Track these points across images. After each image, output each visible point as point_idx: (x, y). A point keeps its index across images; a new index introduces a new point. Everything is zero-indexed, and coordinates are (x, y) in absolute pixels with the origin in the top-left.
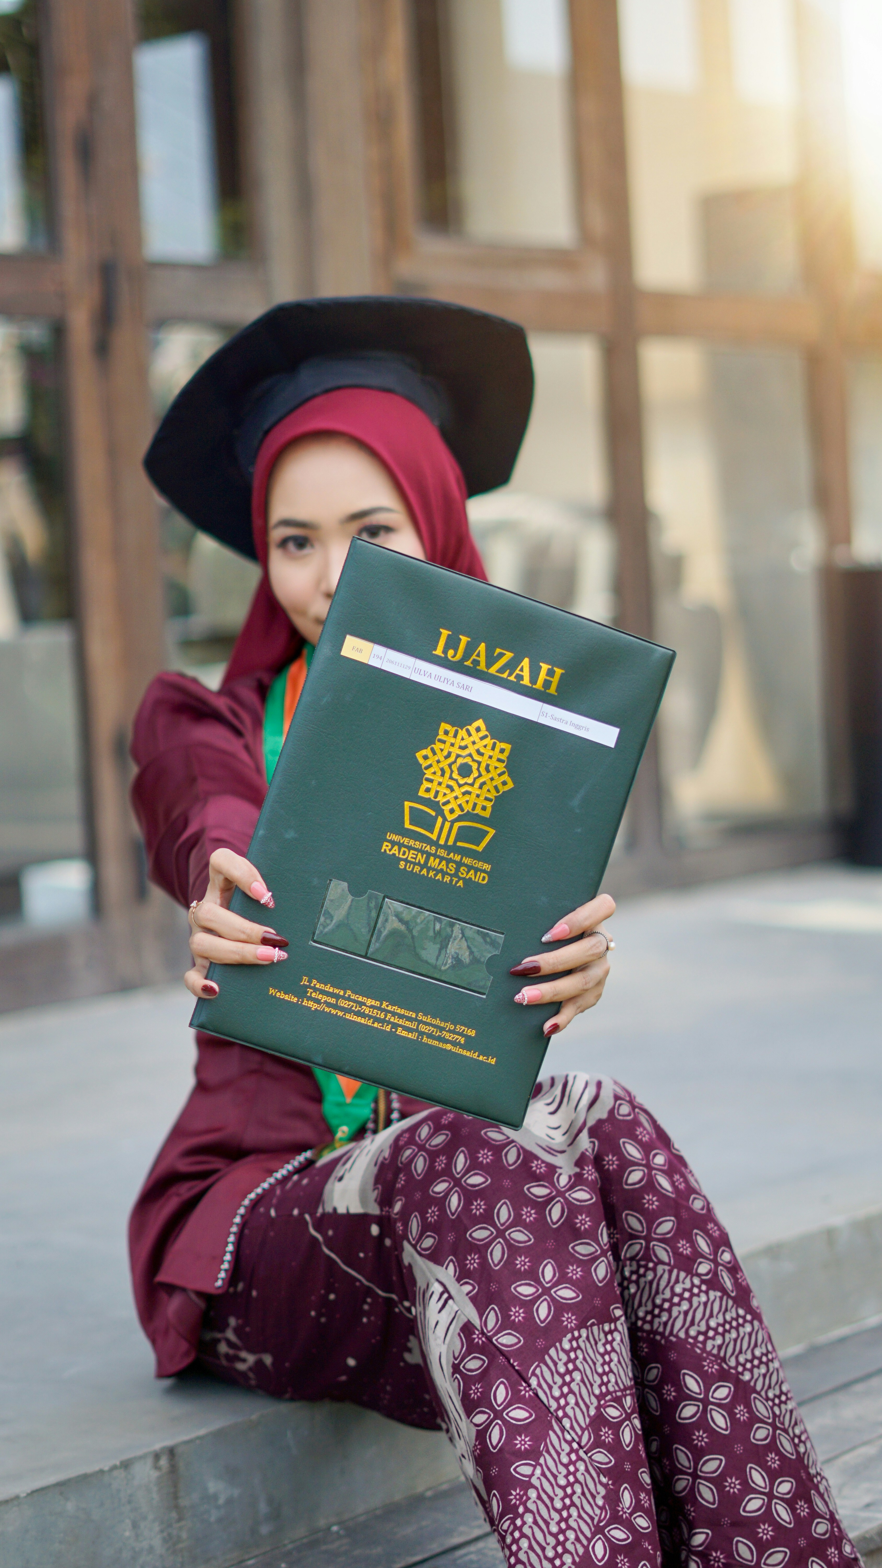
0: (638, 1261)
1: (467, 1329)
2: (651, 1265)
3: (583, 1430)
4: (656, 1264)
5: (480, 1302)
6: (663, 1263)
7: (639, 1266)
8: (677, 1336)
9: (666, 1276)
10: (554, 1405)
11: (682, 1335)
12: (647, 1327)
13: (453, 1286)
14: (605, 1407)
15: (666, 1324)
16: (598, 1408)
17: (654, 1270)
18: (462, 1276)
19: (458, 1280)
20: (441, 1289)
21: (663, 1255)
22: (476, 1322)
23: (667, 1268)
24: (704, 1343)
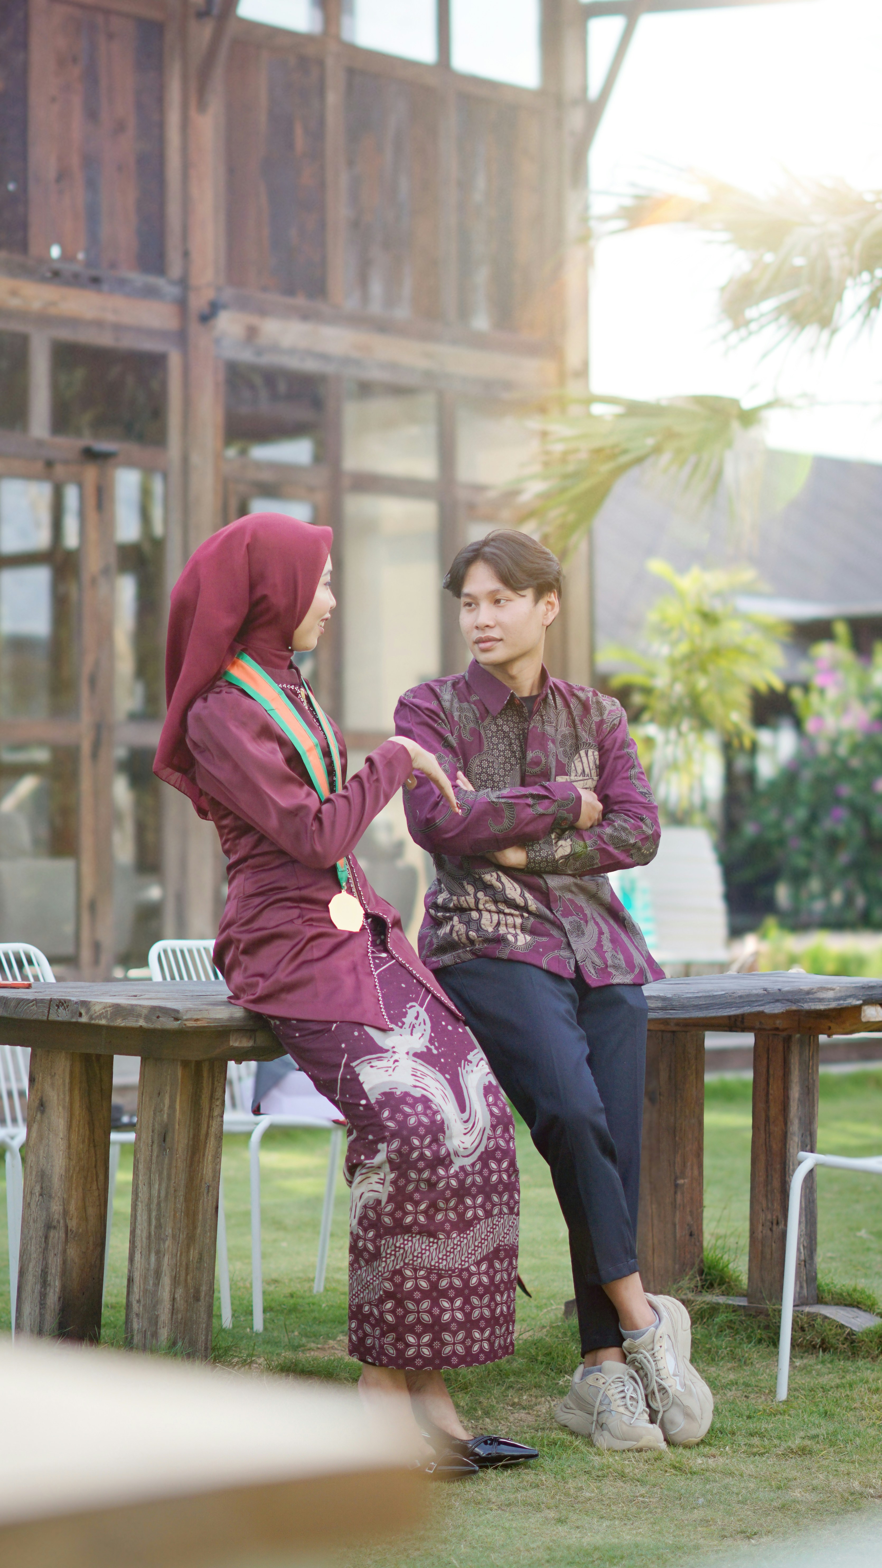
1: (379, 1202)
3: (388, 1271)
5: (391, 1198)
10: (384, 1255)
13: (387, 1183)
14: (406, 1269)
16: (401, 1267)
18: (394, 1182)
19: (391, 1182)
20: (382, 1177)
22: (383, 1204)
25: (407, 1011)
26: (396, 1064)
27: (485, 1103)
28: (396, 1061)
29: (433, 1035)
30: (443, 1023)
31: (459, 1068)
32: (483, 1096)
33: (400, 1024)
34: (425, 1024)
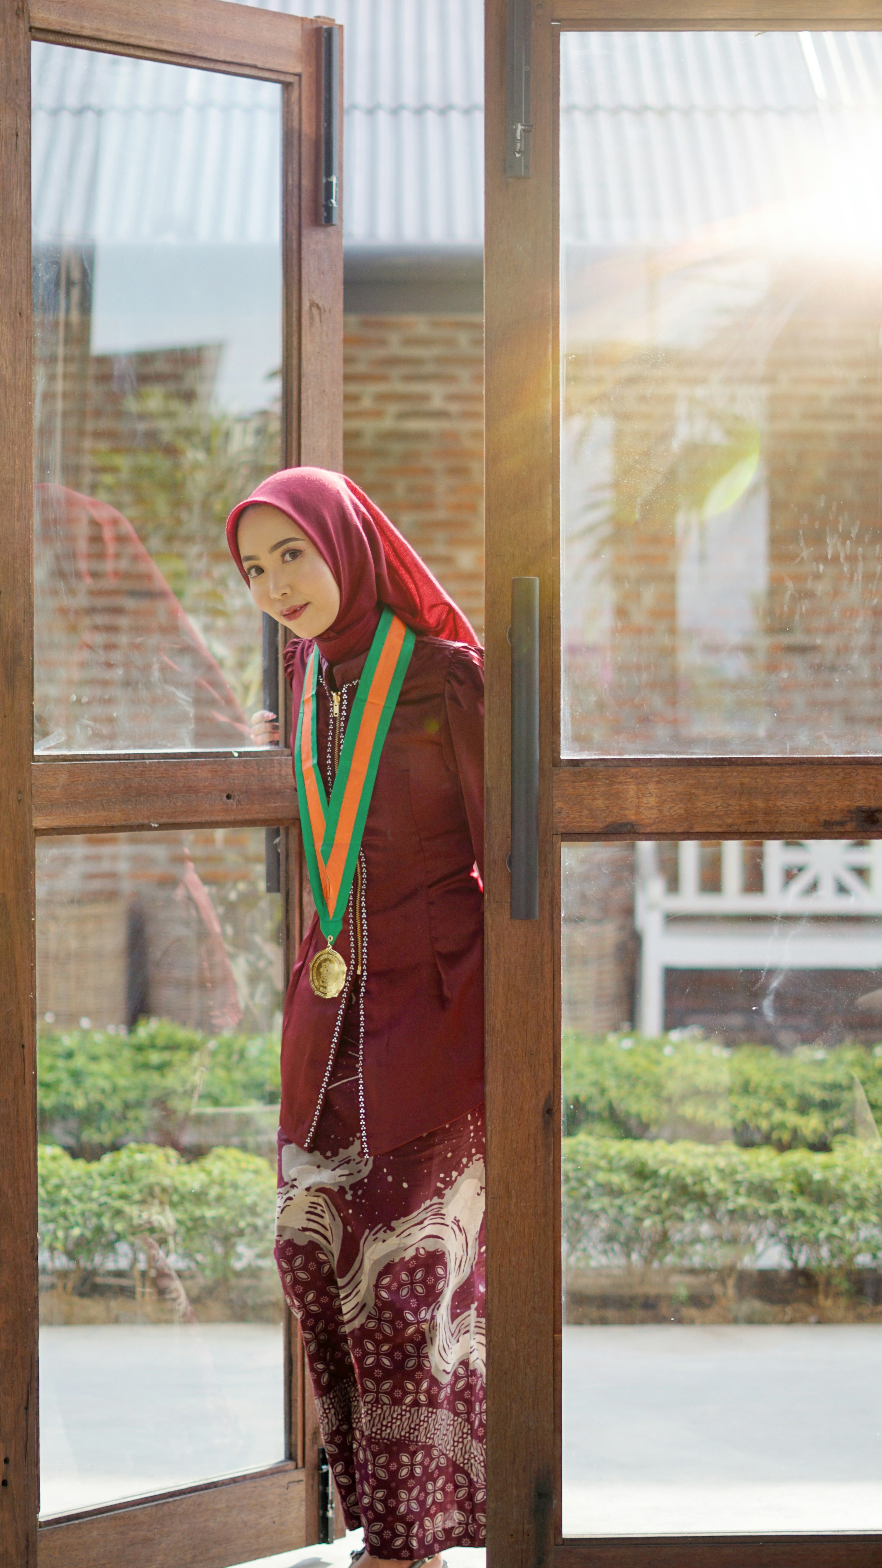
0: (372, 1404)
2: (380, 1406)
4: (382, 1405)
6: (386, 1404)
7: (373, 1406)
8: (396, 1438)
9: (388, 1411)
11: (398, 1437)
12: (378, 1437)
15: (389, 1434)
17: (382, 1408)
21: (386, 1400)
23: (388, 1406)
24: (409, 1437)
25: (354, 1141)
26: (288, 1202)
27: (375, 1282)
28: (290, 1199)
29: (366, 1181)
30: (385, 1170)
31: (367, 1231)
32: (376, 1274)
33: (329, 1154)
34: (366, 1165)
